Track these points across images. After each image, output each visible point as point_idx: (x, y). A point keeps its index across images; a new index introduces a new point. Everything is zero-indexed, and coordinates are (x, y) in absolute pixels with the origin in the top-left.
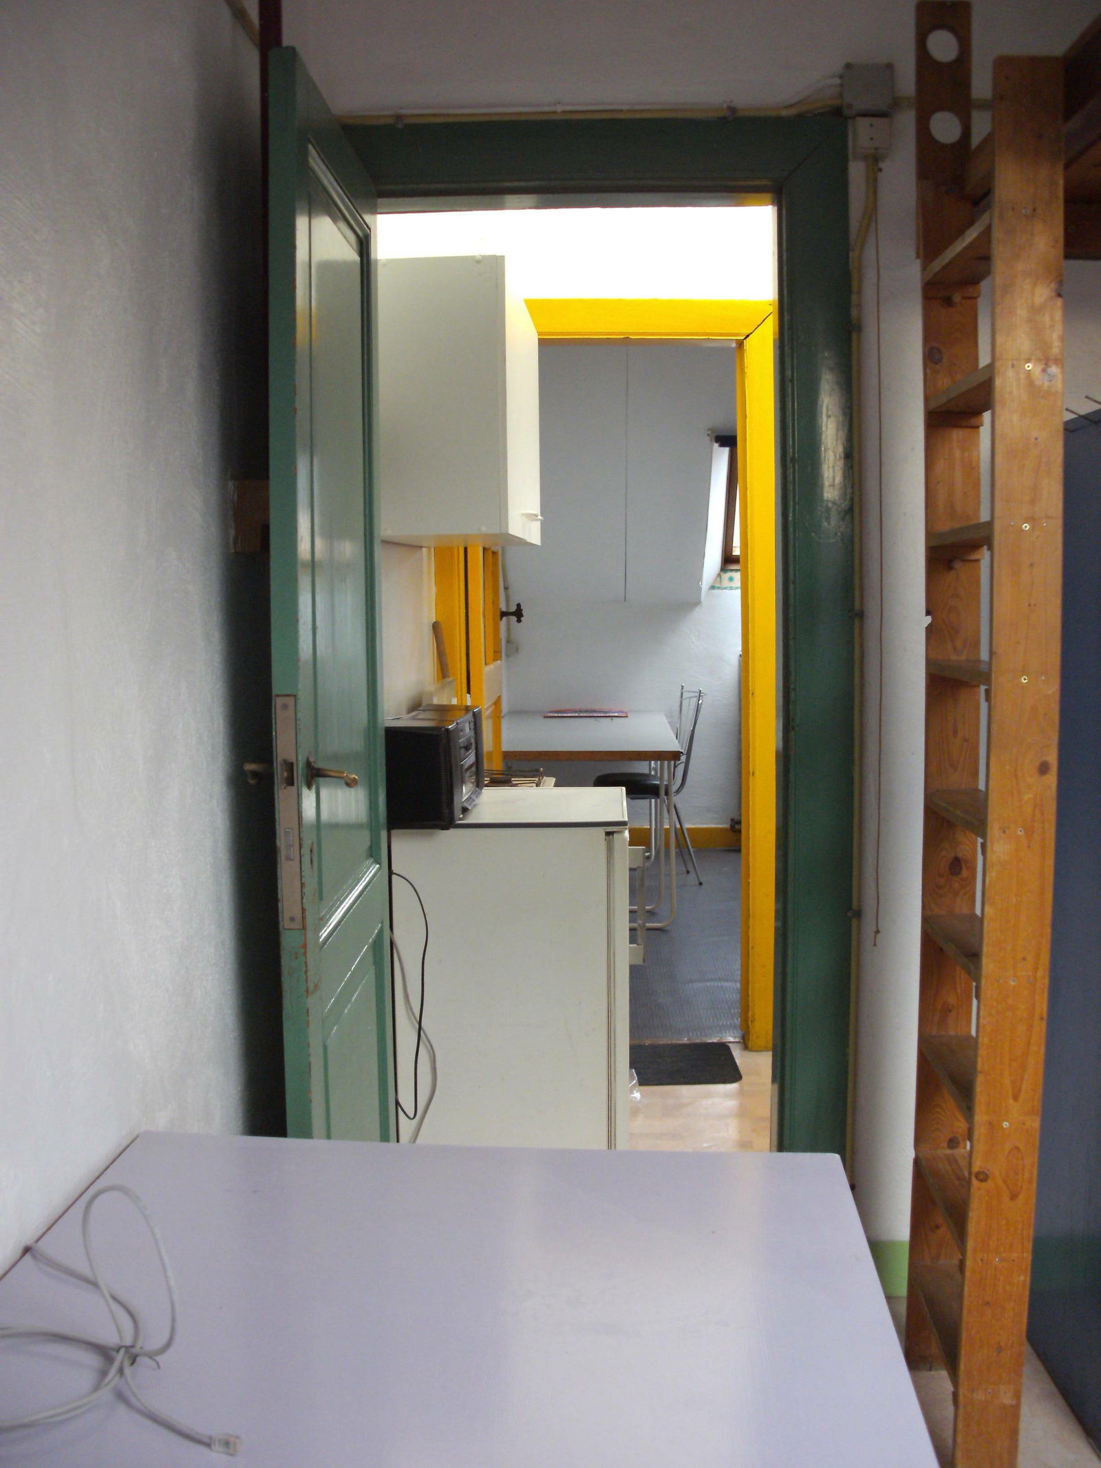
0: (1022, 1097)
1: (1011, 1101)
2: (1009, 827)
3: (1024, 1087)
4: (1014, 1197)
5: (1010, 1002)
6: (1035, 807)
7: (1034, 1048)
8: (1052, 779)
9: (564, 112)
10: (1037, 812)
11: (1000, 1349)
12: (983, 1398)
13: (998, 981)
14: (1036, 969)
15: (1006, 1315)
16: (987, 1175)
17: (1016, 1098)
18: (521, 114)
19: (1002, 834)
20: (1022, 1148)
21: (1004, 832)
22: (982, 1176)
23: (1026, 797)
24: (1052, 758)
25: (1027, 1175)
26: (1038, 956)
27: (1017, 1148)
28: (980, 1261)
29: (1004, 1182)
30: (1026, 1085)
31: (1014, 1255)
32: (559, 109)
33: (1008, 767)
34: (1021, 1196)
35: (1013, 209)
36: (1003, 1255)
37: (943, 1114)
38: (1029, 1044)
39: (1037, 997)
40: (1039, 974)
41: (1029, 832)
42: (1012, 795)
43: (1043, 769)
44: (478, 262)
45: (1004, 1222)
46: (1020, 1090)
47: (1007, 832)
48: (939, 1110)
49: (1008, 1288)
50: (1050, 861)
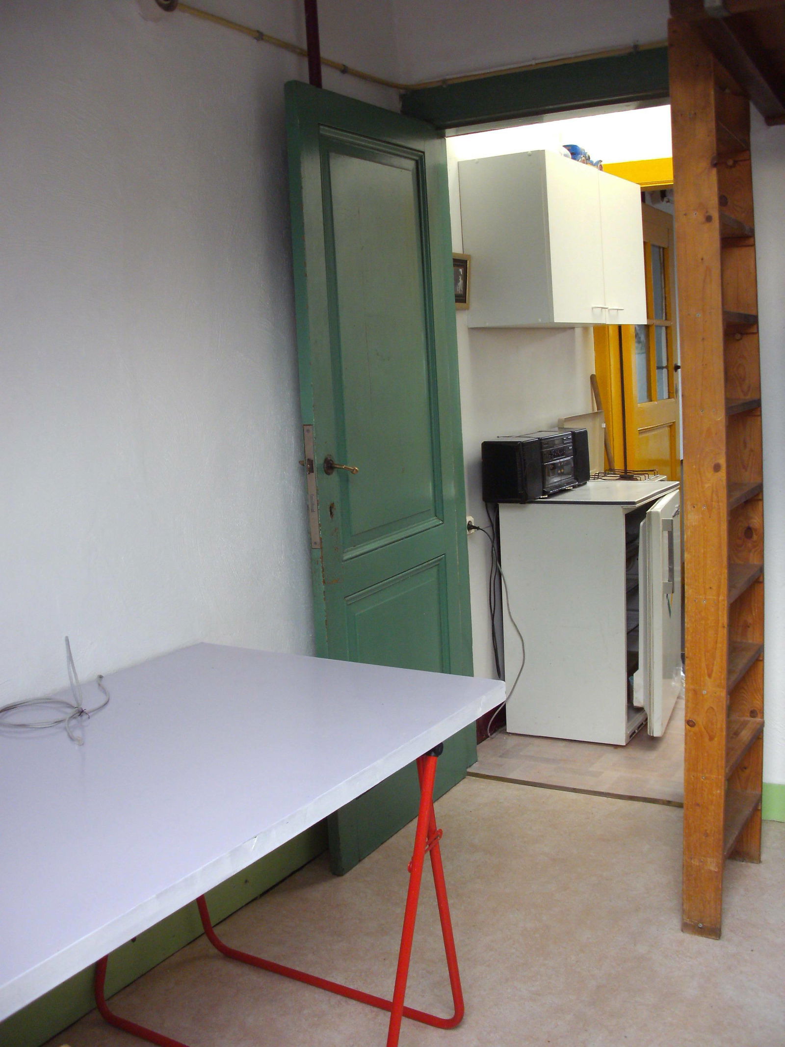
0: (714, 675)
1: (707, 678)
2: (697, 505)
3: (715, 669)
4: (711, 739)
5: (703, 614)
6: (713, 492)
7: (719, 645)
8: (723, 474)
9: (537, 64)
10: (714, 496)
11: (707, 835)
12: (698, 864)
13: (695, 601)
14: (718, 595)
15: (710, 813)
16: (694, 723)
17: (710, 676)
18: (501, 71)
19: (693, 509)
20: (715, 708)
21: (694, 507)
22: (691, 724)
23: (707, 486)
24: (722, 461)
25: (719, 725)
26: (719, 587)
27: (712, 708)
28: (692, 777)
29: (705, 728)
30: (716, 669)
31: (713, 776)
32: (533, 63)
33: (694, 466)
34: (716, 739)
35: (682, 115)
36: (707, 775)
37: (746, 693)
38: (716, 642)
39: (720, 613)
40: (721, 598)
41: (710, 509)
42: (698, 484)
43: (717, 468)
44: (530, 155)
45: (706, 755)
46: (712, 671)
47: (696, 507)
48: (744, 691)
49: (710, 797)
50: (724, 526)
